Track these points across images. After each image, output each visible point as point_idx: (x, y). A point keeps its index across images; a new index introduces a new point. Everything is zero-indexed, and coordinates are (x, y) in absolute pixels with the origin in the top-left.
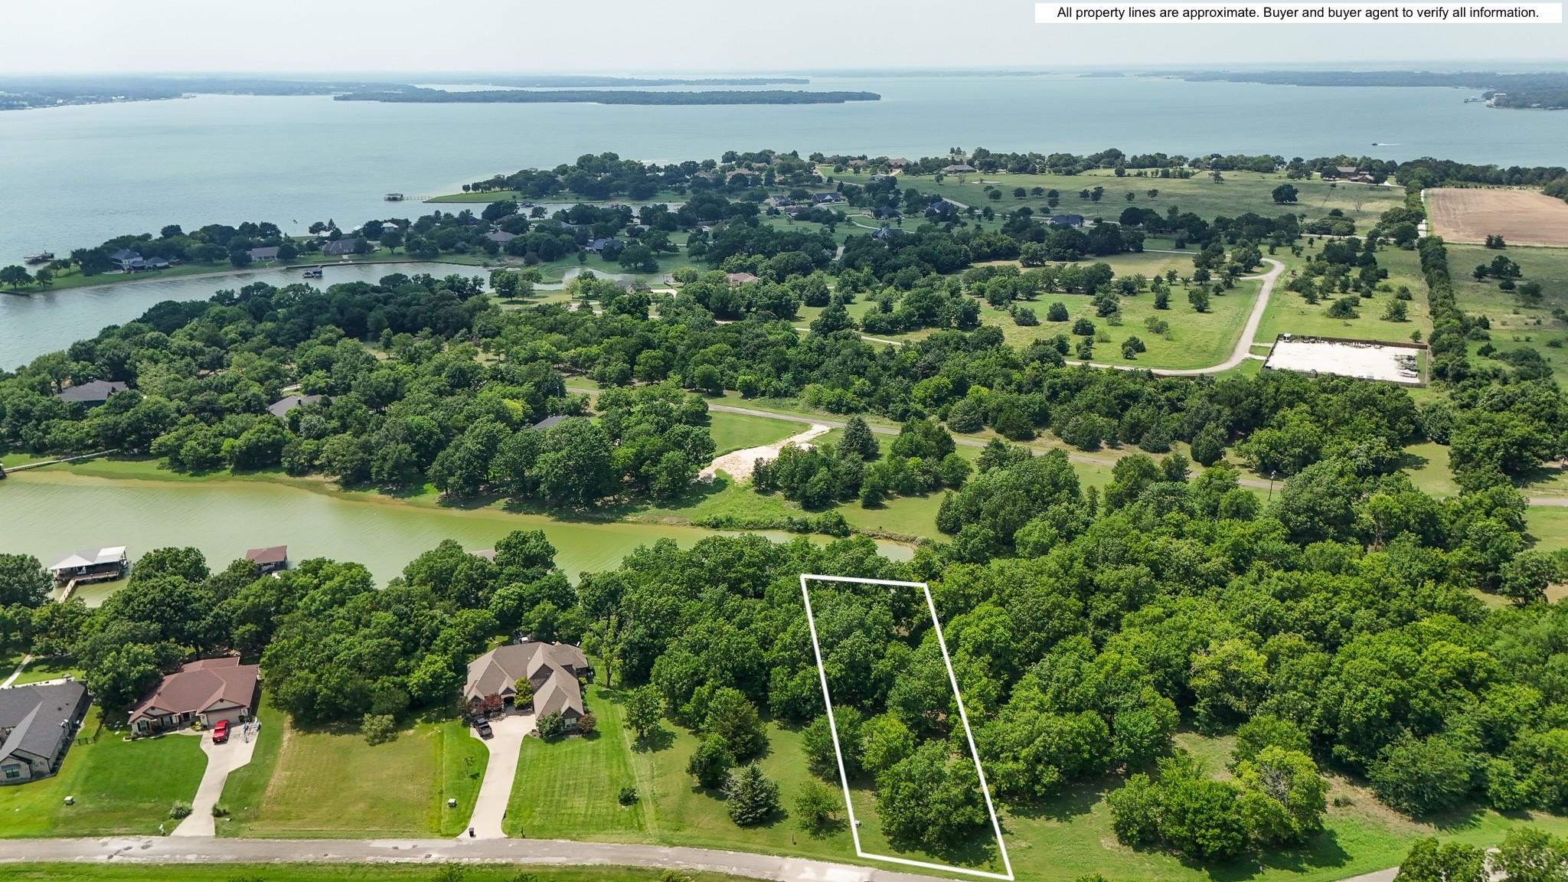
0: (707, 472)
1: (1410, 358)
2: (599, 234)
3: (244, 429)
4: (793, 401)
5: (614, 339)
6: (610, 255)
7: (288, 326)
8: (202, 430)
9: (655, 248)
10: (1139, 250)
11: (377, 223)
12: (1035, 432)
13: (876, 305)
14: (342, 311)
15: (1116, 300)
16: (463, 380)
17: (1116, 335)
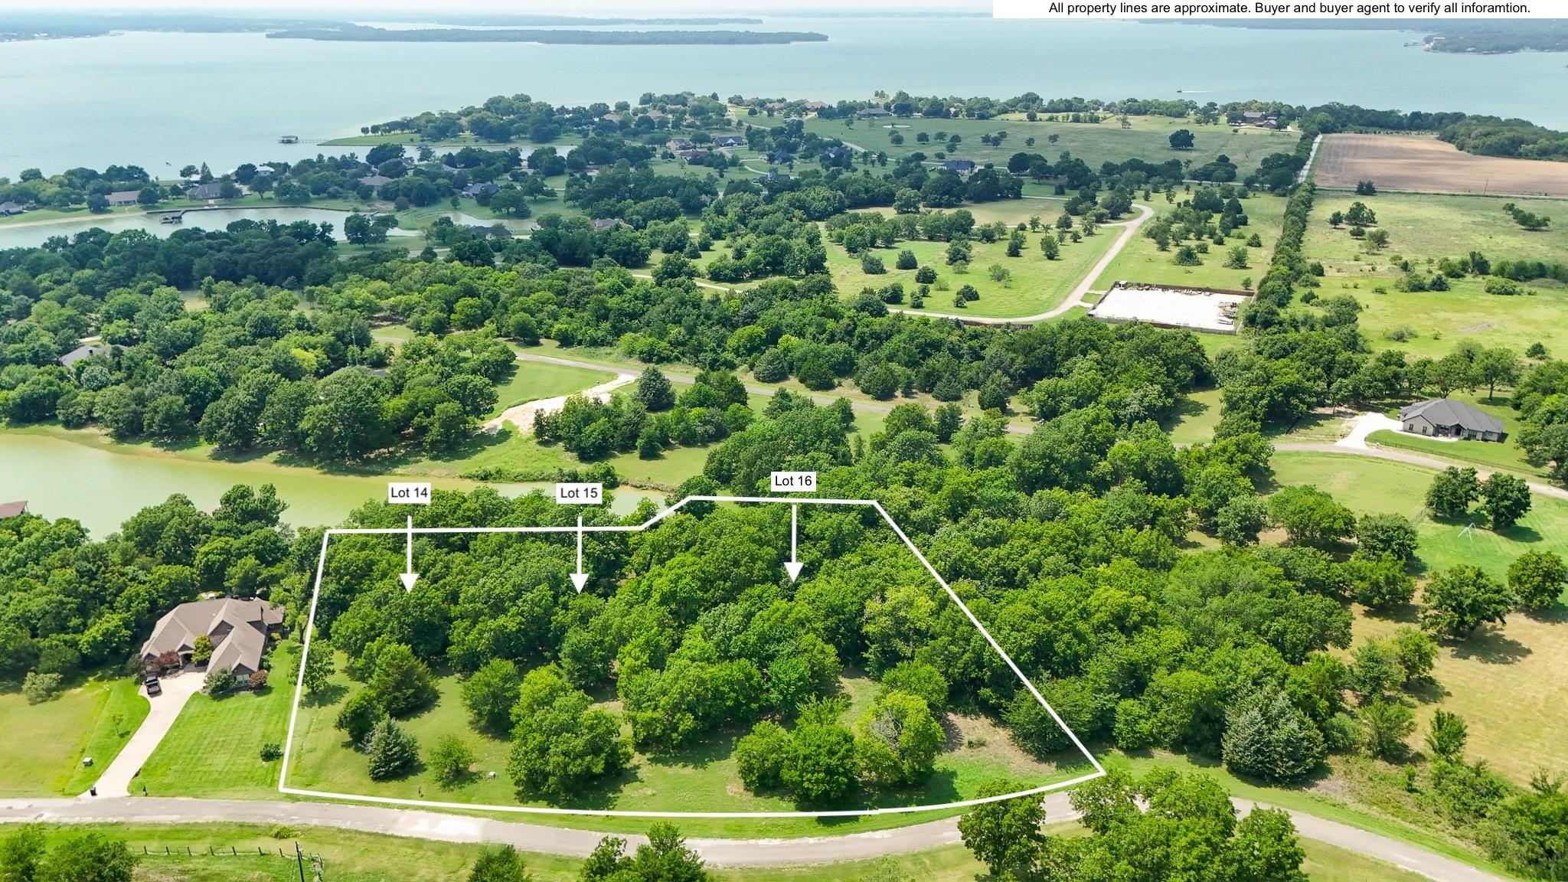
0: (491, 424)
1: (1234, 305)
2: (481, 178)
3: (18, 382)
4: (608, 350)
5: (437, 287)
6: (484, 200)
7: (108, 274)
9: (531, 193)
10: (1018, 196)
11: (251, 167)
12: (836, 381)
13: (730, 253)
14: (169, 258)
15: (969, 248)
16: (267, 330)
17: (957, 284)
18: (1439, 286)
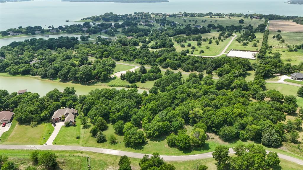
0: (112, 76)
1: (255, 54)
2: (105, 29)
3: (23, 67)
4: (133, 62)
5: (100, 50)
6: (106, 33)
7: (37, 47)
8: (16, 67)
9: (115, 31)
10: (210, 32)
11: (61, 26)
12: (178, 68)
13: (155, 43)
14: (48, 44)
15: (201, 42)
16: (68, 57)
17: (200, 49)
18: (296, 50)
